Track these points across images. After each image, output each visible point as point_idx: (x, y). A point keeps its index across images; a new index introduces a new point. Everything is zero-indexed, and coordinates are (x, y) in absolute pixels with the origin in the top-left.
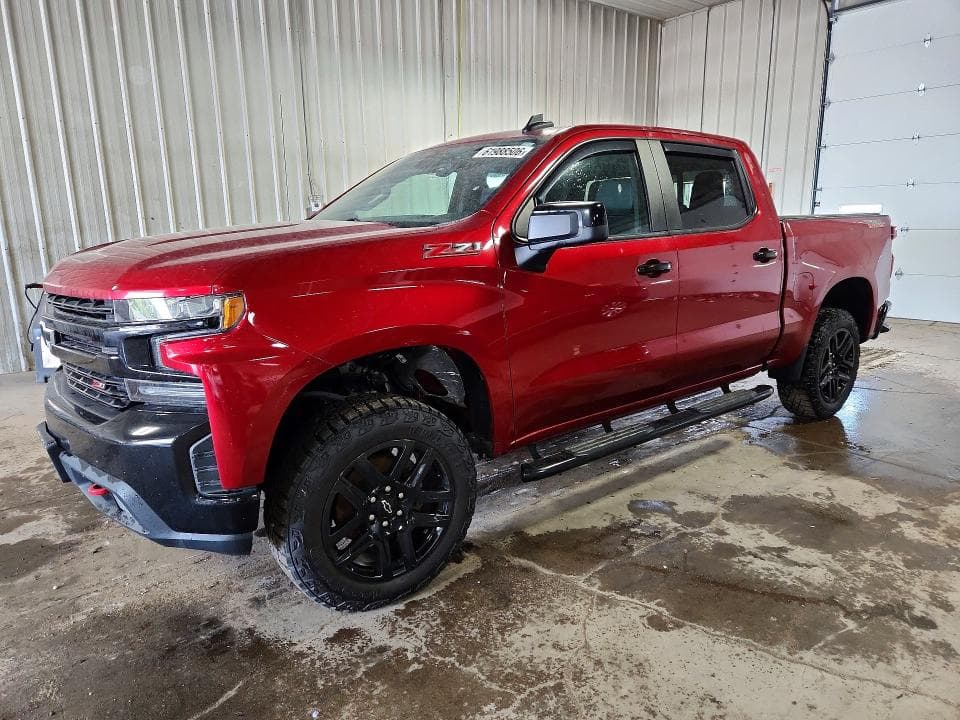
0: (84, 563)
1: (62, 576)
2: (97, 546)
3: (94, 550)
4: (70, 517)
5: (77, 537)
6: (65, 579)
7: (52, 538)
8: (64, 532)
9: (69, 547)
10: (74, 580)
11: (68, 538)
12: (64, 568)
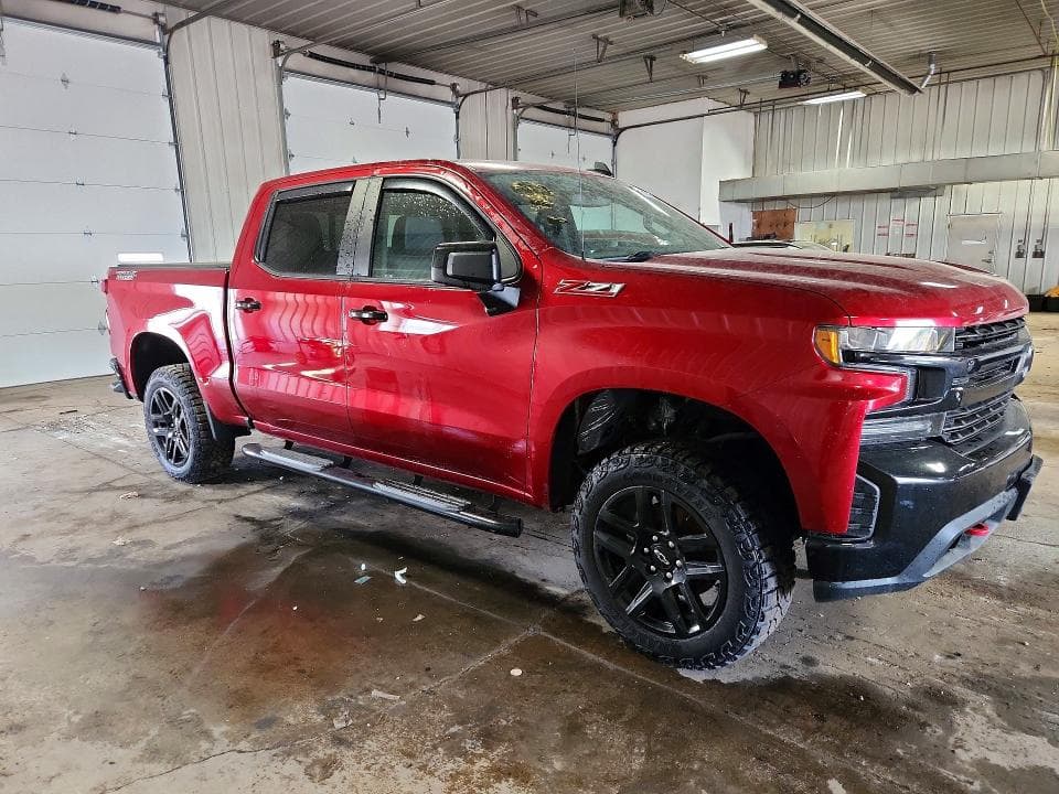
0: (979, 651)
1: (1011, 651)
2: (950, 662)
3: (959, 660)
4: (940, 732)
5: (959, 690)
6: (1011, 647)
7: (989, 710)
8: (967, 710)
9: (979, 683)
10: (1002, 641)
11: (970, 695)
12: (1003, 660)
